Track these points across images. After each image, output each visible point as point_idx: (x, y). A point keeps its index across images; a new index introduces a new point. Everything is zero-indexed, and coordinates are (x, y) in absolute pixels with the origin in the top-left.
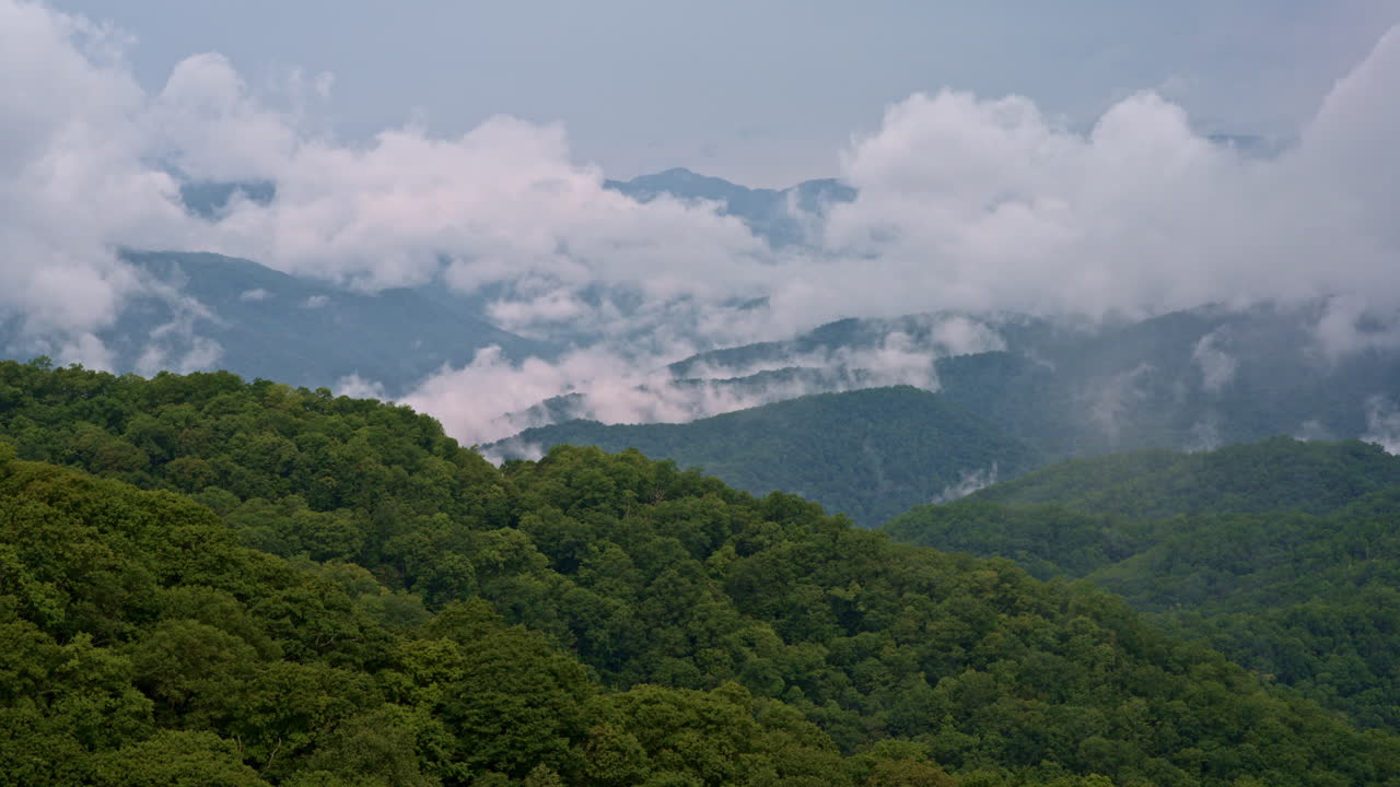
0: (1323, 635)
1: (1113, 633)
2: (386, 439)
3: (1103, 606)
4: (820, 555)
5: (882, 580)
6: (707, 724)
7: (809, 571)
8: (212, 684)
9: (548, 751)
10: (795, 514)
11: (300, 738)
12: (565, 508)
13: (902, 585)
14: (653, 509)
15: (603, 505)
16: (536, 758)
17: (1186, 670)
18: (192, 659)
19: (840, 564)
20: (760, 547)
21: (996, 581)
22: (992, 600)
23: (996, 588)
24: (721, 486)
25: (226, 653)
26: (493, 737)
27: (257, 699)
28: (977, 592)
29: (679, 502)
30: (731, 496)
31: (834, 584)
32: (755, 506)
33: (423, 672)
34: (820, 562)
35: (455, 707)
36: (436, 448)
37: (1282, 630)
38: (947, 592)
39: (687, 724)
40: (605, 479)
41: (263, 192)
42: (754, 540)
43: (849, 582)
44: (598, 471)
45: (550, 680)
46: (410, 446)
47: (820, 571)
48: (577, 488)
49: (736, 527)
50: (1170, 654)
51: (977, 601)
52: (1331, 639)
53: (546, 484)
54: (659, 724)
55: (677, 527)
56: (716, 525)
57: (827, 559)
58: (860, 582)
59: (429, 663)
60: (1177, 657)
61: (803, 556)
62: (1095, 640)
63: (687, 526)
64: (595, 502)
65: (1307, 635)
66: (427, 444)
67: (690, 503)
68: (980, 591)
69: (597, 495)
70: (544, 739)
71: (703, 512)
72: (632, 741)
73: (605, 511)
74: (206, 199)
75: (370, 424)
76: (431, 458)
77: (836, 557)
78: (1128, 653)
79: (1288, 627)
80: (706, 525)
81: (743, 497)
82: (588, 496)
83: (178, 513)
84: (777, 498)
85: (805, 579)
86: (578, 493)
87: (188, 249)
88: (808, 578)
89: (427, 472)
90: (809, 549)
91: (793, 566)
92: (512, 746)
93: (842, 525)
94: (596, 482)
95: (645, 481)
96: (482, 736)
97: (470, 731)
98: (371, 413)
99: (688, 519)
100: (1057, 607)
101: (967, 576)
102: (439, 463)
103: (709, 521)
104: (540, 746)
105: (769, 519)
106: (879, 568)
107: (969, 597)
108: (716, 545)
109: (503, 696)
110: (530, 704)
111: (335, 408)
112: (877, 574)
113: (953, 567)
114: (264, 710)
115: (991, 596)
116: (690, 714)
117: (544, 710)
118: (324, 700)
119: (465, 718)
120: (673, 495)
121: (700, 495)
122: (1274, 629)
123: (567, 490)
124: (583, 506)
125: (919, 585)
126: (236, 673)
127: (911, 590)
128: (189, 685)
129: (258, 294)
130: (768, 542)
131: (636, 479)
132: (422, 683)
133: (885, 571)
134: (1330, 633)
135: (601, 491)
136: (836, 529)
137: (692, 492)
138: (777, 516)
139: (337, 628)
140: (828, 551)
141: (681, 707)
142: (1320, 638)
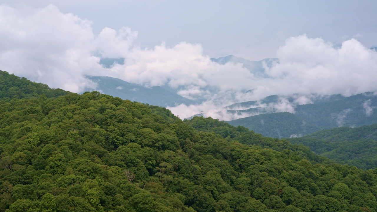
0: (369, 165)
1: (306, 154)
2: (160, 114)
3: (305, 149)
4: (247, 138)
5: (260, 143)
6: (209, 136)
7: (245, 141)
8: (149, 125)
9: (188, 137)
10: (243, 130)
11: (160, 131)
12: (196, 128)
13: (264, 144)
14: (213, 128)
15: (204, 127)
16: (187, 137)
17: (321, 162)
18: (147, 122)
19: (252, 140)
20: (235, 136)
21: (283, 143)
22: (282, 147)
23: (283, 145)
24: (228, 124)
25: (151, 122)
26: (182, 135)
27: (154, 127)
28: (279, 146)
29: (219, 127)
30: (230, 126)
31: (250, 144)
32: (235, 128)
33: (173, 127)
34: (248, 140)
35: (177, 131)
36: (170, 116)
37: (360, 164)
38: (273, 146)
39: (207, 136)
40: (204, 122)
41: (121, 61)
42: (234, 135)
43: (253, 143)
44: (203, 121)
45: (189, 129)
46: (165, 115)
47: (247, 141)
48: (198, 124)
49: (231, 132)
50: (318, 159)
51: (279, 147)
52: (371, 166)
53: (193, 123)
54: (203, 136)
55: (218, 132)
56: (227, 132)
57: (249, 139)
58: (256, 144)
59: (174, 126)
60: (319, 159)
61: (244, 138)
62: (303, 155)
63: (221, 132)
64: (202, 127)
65: (365, 165)
66: (168, 115)
67: (221, 128)
68: (280, 145)
69: (202, 125)
70: (188, 135)
71: (224, 129)
72: (199, 137)
73: (204, 129)
74: (107, 63)
75: (157, 111)
76: (169, 118)
77: (251, 139)
78: (310, 158)
79: (361, 163)
80: (224, 132)
81: (232, 127)
82: (201, 126)
83: (143, 107)
84: (239, 127)
85: (244, 143)
86: (198, 125)
87: (103, 76)
88: (245, 143)
89: (168, 120)
90: (245, 137)
91: (242, 140)
92: (184, 136)
93: (252, 132)
94: (202, 123)
95: (212, 123)
96: (180, 135)
97: (179, 134)
98: (157, 108)
99: (221, 131)
100: (295, 149)
101: (277, 142)
102: (171, 119)
103: (225, 131)
104: (187, 136)
105: (237, 131)
106: (259, 141)
107: (277, 147)
108: (226, 136)
109: (183, 130)
110: (186, 131)
111: (150, 107)
112: (259, 142)
113: (274, 141)
114: (155, 128)
115: (282, 146)
116: (207, 135)
117: (188, 132)
118: (162, 127)
119: (178, 133)
120: (218, 126)
121: (224, 126)
122: (358, 163)
123: (196, 124)
124: (199, 128)
125: (267, 144)
126: (152, 124)
127: (266, 145)
128: (147, 125)
129: (120, 88)
130: (237, 135)
131: (210, 122)
132: (173, 129)
133: (261, 141)
134: (371, 164)
135: (204, 125)
136: (251, 133)
137: (222, 125)
138: (239, 131)
139: (162, 121)
140: (249, 137)
141: (206, 134)
142: (368, 166)
